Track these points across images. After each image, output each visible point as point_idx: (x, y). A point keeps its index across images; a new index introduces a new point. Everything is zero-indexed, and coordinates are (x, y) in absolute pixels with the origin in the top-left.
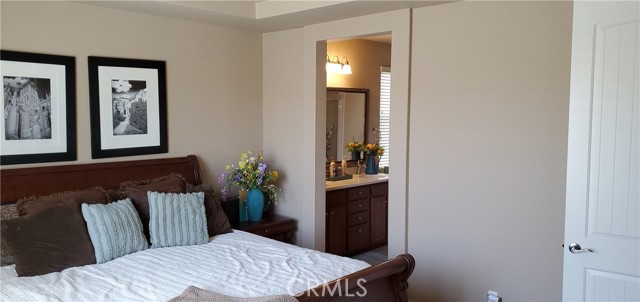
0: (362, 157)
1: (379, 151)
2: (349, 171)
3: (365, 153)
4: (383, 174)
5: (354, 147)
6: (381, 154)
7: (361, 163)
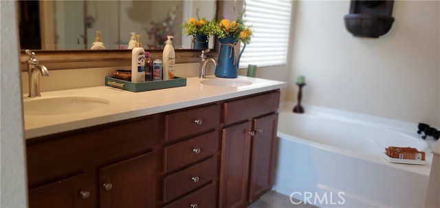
0: (211, 46)
1: (242, 34)
2: (179, 70)
3: (216, 36)
4: (245, 78)
5: (198, 27)
6: (246, 40)
7: (208, 56)
